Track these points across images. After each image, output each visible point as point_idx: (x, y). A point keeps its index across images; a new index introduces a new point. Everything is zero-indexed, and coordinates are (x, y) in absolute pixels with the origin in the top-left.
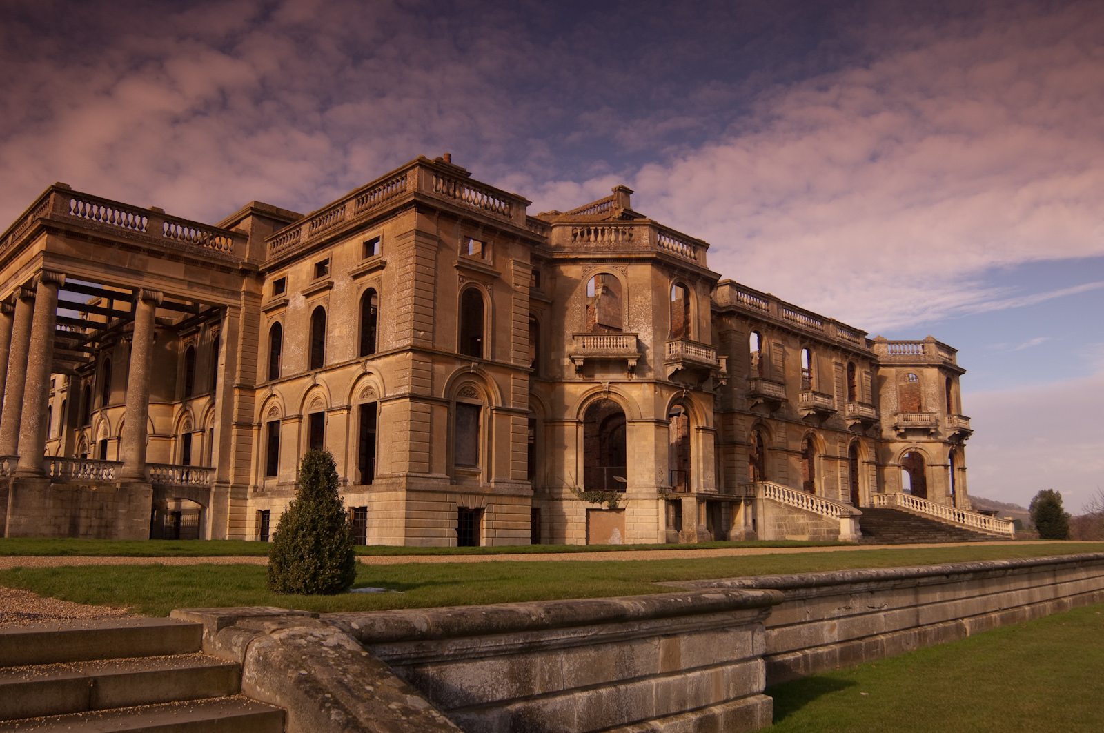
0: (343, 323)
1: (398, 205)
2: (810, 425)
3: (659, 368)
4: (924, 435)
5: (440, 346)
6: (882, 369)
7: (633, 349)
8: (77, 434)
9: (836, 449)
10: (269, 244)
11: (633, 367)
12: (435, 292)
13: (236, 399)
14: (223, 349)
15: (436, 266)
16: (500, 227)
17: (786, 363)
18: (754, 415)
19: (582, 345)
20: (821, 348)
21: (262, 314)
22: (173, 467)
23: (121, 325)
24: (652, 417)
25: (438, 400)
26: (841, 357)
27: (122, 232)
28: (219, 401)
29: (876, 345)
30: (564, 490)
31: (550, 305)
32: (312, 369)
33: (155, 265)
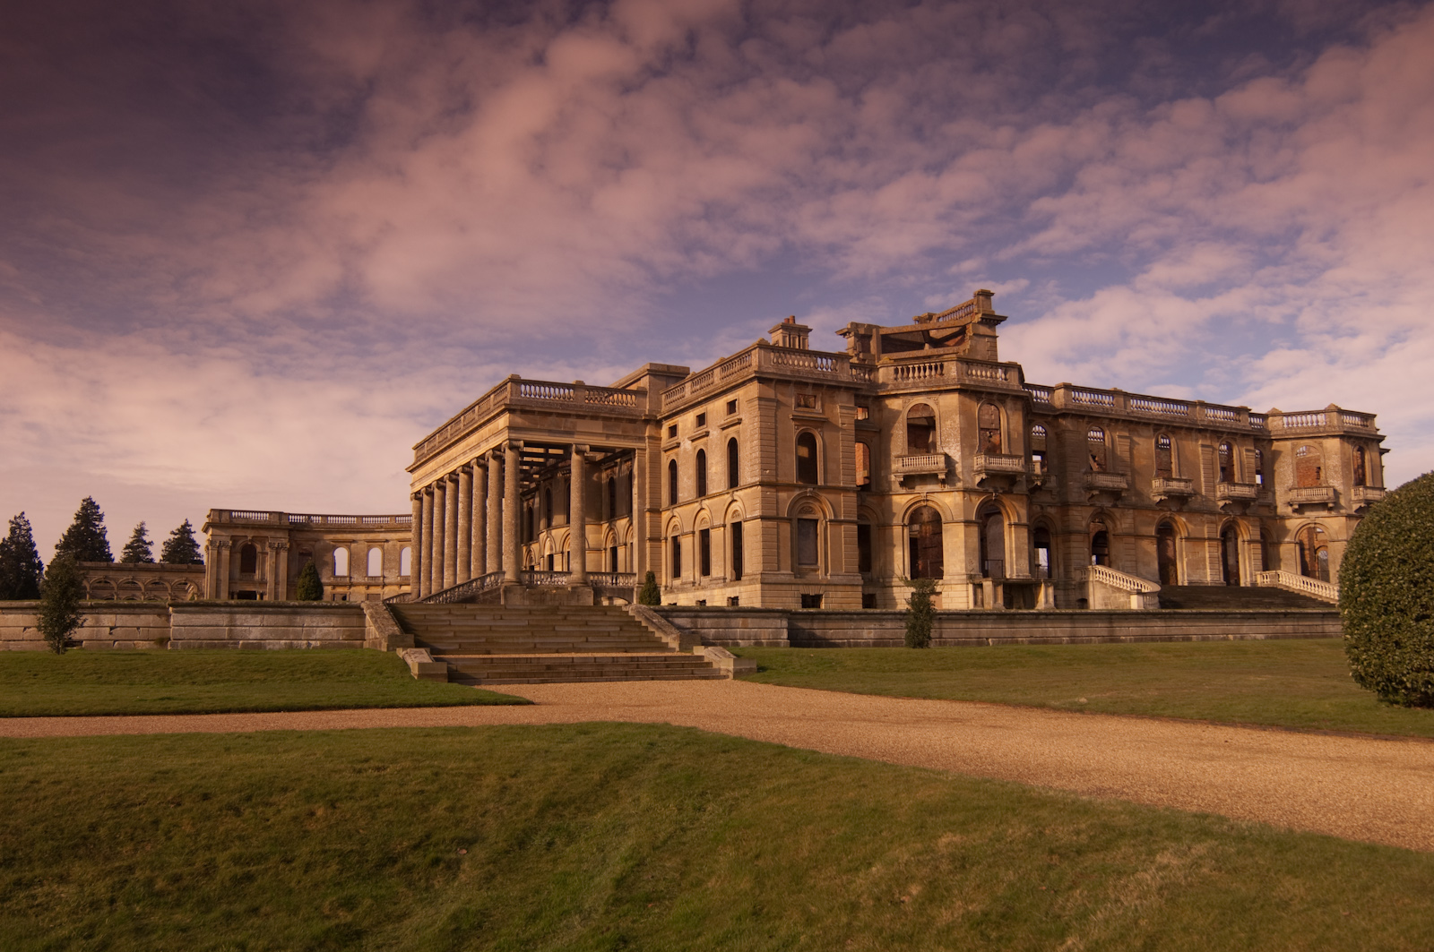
0: (717, 463)
1: (746, 379)
2: (1165, 509)
3: (968, 478)
4: (1324, 510)
5: (782, 479)
6: (1275, 443)
7: (942, 465)
8: (524, 549)
9: (1203, 530)
10: (663, 396)
11: (943, 480)
12: (776, 440)
13: (648, 520)
14: (636, 482)
15: (776, 421)
16: (825, 383)
17: (1135, 452)
18: (1091, 505)
19: (901, 465)
20: (1183, 432)
21: (663, 453)
22: (605, 574)
23: (557, 463)
24: (962, 519)
25: (783, 519)
26: (1211, 438)
27: (557, 404)
28: (635, 522)
29: (1270, 418)
30: (894, 579)
31: (880, 432)
32: (700, 496)
33: (582, 425)
